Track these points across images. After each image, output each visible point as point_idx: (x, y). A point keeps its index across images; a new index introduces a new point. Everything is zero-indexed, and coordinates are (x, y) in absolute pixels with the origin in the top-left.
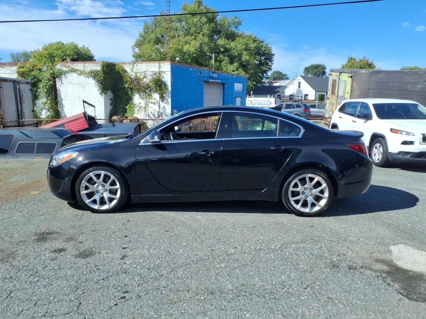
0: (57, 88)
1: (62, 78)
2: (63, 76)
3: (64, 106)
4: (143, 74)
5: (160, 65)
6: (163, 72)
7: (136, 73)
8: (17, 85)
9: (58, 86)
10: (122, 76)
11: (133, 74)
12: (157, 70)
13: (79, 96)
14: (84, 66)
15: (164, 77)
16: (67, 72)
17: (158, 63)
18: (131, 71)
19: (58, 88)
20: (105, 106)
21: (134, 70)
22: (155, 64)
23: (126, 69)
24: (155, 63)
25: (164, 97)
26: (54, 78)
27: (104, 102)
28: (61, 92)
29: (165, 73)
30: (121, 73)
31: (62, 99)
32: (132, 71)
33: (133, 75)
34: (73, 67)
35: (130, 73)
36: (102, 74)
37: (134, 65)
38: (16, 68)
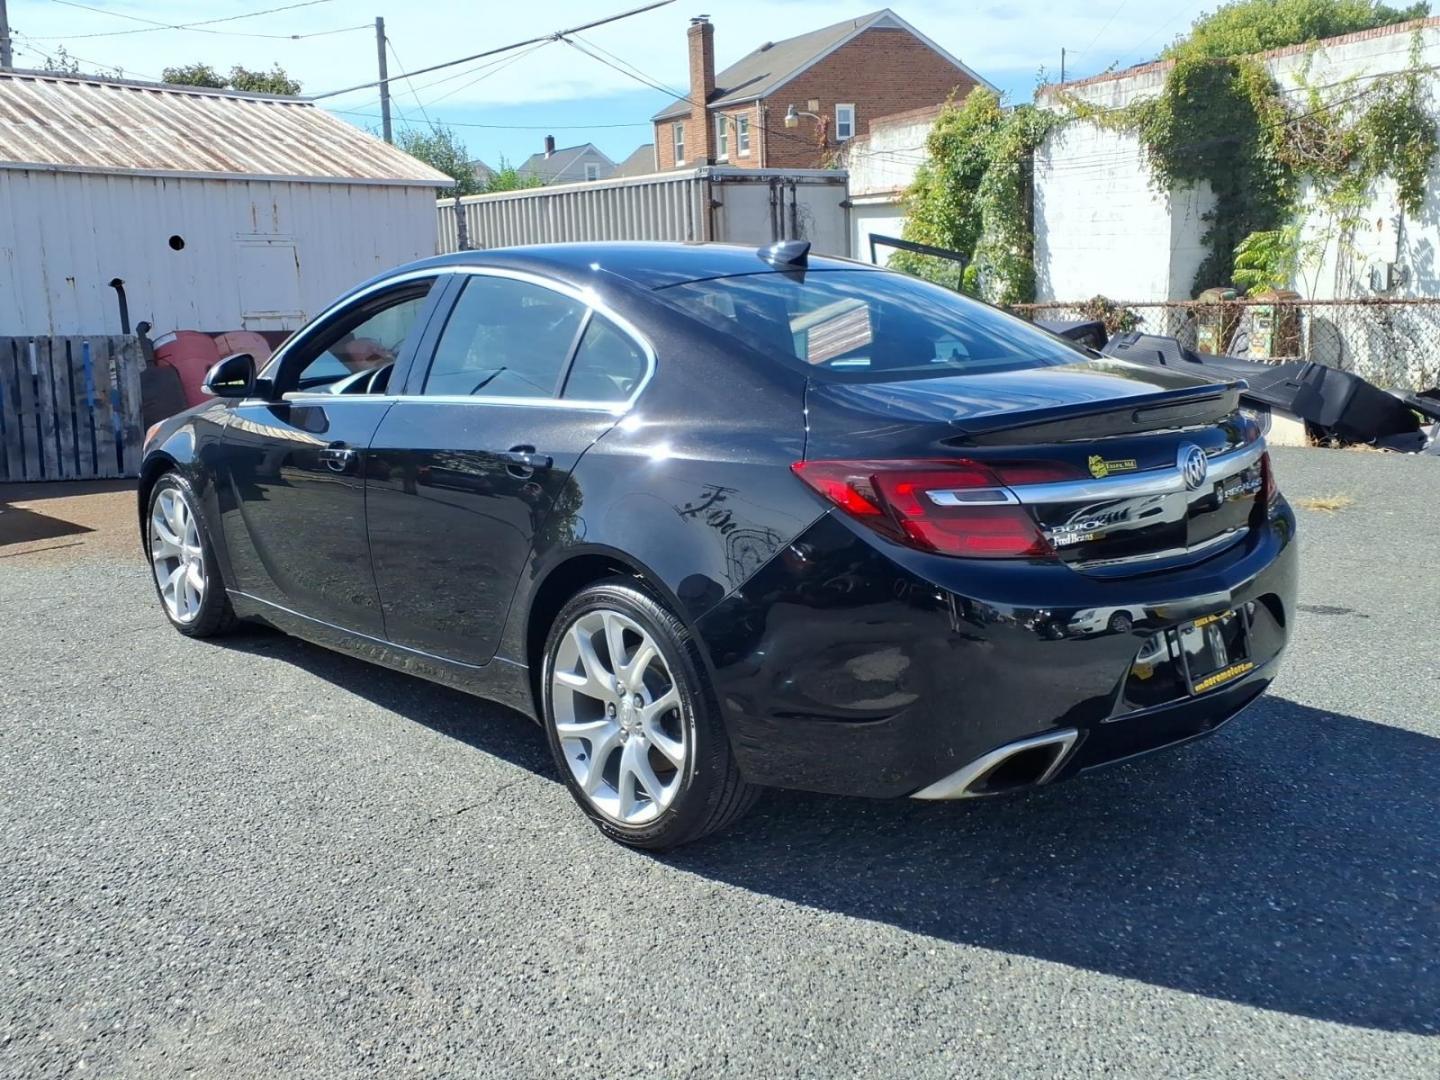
0: (1036, 188)
1: (1050, 145)
2: (1054, 139)
3: (1050, 255)
4: (1343, 89)
5: (1418, 39)
6: (1427, 70)
7: (1316, 92)
8: (787, 191)
9: (1037, 179)
10: (1256, 115)
11: (1305, 95)
12: (1400, 62)
13: (1094, 215)
14: (1116, 87)
15: (1431, 95)
16: (1064, 122)
17: (1410, 28)
18: (1295, 85)
19: (1038, 185)
20: (1173, 249)
21: (1311, 80)
22: (1398, 36)
23: (1279, 78)
24: (1397, 31)
25: (1422, 192)
26: (1029, 150)
27: (1169, 232)
28: (1045, 200)
29: (1436, 75)
30: (1254, 97)
31: (1046, 227)
32: (1301, 81)
33: (1299, 100)
34: (1083, 98)
35: (1294, 95)
36: (1166, 114)
37: (1310, 56)
38: (932, 126)
